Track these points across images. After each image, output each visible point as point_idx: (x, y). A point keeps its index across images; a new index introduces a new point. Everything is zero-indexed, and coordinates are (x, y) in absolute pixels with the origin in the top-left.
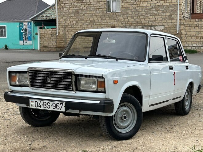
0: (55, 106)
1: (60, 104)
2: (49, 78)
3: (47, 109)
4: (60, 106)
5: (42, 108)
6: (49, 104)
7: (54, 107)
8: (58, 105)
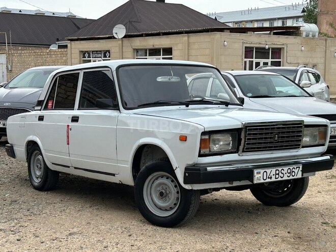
0: (290, 173)
1: (297, 167)
2: (277, 134)
3: (280, 179)
4: (296, 171)
5: (273, 179)
6: (282, 171)
7: (289, 175)
8: (293, 170)
